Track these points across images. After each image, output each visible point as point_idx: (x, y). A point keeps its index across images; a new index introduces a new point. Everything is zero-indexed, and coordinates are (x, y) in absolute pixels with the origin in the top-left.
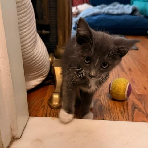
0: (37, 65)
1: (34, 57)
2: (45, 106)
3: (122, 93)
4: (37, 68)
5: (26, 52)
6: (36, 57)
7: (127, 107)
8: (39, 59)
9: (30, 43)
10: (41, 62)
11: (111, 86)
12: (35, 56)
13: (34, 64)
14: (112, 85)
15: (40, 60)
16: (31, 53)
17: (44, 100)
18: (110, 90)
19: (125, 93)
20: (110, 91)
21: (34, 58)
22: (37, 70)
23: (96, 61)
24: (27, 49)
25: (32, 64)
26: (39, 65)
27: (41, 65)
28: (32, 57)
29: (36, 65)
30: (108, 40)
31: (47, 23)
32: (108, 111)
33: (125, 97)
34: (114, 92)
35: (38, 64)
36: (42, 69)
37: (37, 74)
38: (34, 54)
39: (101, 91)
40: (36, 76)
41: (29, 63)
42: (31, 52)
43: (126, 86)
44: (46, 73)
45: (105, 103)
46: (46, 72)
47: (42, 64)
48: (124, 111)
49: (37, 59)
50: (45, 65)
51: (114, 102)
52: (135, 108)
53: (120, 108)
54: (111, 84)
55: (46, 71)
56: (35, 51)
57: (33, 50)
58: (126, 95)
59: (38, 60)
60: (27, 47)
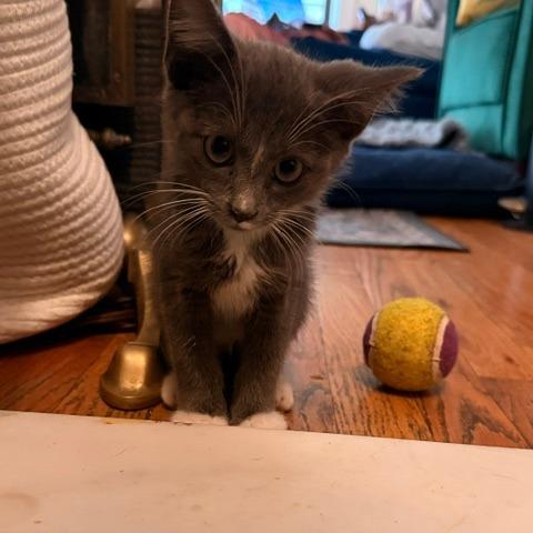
0: (64, 229)
1: (50, 188)
2: (84, 398)
3: (418, 356)
4: (61, 241)
5: (16, 159)
6: (58, 191)
7: (442, 414)
8: (75, 203)
9: (37, 125)
10: (81, 220)
11: (374, 327)
12: (59, 184)
13: (51, 223)
14: (378, 323)
15: (76, 210)
16: (40, 166)
17: (83, 377)
18: (371, 343)
19: (431, 354)
20: (367, 347)
21: (51, 195)
22: (61, 252)
23: (256, 151)
24: (21, 144)
25: (41, 219)
26: (73, 231)
27: (80, 234)
28: (43, 185)
29: (58, 226)
30: (295, 69)
31: (122, 101)
32: (359, 423)
33: (430, 374)
34: (387, 349)
35: (67, 222)
36: (84, 251)
37: (63, 269)
38: (53, 175)
39: (329, 361)
40: (56, 277)
41: (28, 210)
42: (39, 161)
43: (438, 328)
44: (101, 275)
45: (346, 400)
46: (102, 270)
47: (86, 230)
48: (430, 429)
49: (65, 200)
50: (100, 236)
51: (385, 396)
52: (476, 419)
53: (409, 415)
54: (375, 320)
55: (101, 265)
56: (60, 165)
57: (48, 157)
58: (436, 366)
59: (67, 207)
60: (21, 137)
